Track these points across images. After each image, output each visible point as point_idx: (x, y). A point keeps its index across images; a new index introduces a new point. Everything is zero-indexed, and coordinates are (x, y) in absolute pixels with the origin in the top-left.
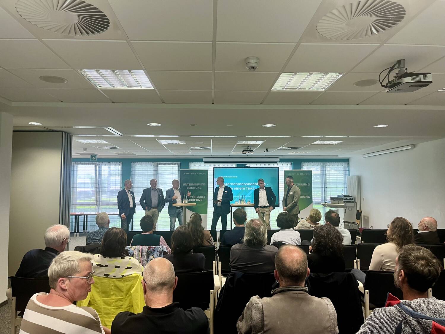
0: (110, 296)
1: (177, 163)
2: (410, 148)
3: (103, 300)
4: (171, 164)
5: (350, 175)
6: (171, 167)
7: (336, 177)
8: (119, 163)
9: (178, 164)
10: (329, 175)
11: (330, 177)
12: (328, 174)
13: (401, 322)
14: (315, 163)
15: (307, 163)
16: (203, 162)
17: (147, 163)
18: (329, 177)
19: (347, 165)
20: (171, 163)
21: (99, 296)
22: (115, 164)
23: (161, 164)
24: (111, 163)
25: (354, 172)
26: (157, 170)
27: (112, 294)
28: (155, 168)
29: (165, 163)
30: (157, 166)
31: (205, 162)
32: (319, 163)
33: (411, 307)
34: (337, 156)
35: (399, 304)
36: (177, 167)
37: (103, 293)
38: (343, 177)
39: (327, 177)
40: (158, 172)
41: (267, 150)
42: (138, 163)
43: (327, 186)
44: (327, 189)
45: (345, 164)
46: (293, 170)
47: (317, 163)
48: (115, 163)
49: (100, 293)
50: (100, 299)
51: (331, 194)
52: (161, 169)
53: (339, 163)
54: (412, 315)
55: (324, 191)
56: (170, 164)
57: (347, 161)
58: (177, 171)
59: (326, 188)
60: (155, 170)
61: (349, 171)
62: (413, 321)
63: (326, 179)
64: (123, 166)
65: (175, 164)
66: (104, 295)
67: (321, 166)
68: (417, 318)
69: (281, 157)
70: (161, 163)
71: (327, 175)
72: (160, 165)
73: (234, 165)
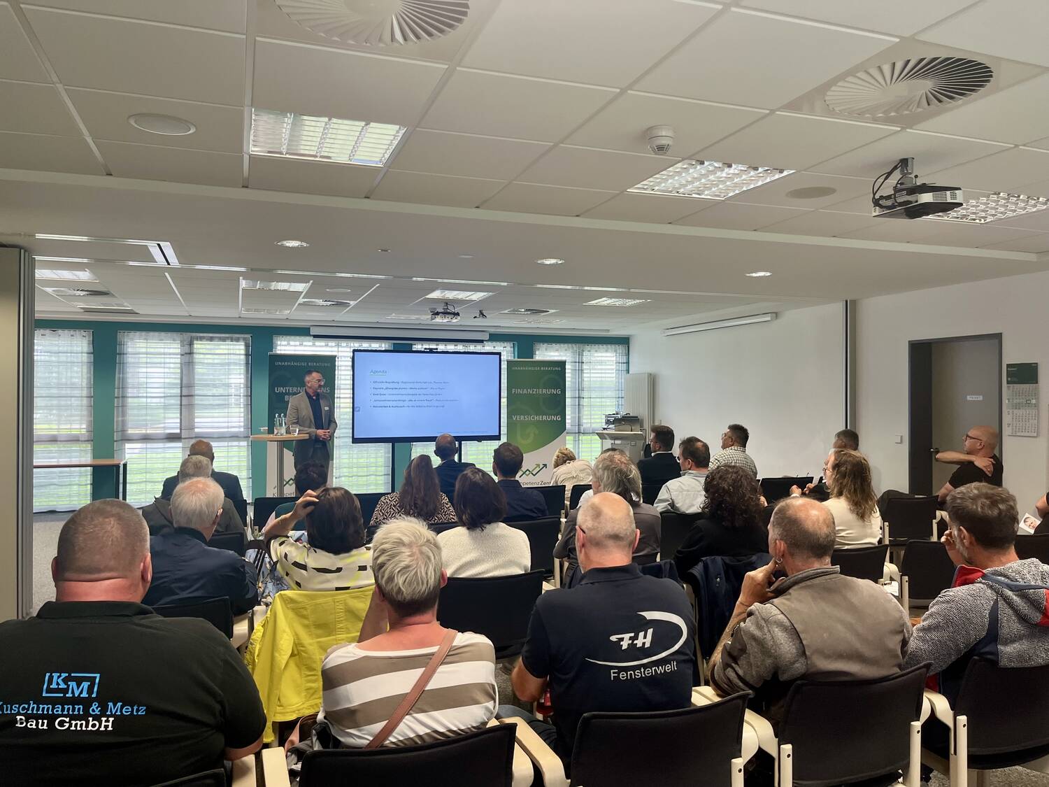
0: (334, 633)
1: (242, 336)
2: (769, 319)
3: (319, 642)
4: (228, 338)
5: (630, 372)
6: (227, 347)
7: (600, 375)
8: (84, 334)
9: (244, 339)
10: (589, 371)
11: (592, 375)
12: (588, 369)
13: (996, 602)
14: (562, 345)
15: (546, 345)
16: (310, 335)
17: (163, 334)
18: (589, 375)
19: (624, 352)
20: (227, 335)
21: (310, 635)
22: (72, 336)
23: (201, 339)
24: (60, 331)
25: (639, 365)
26: (190, 354)
27: (338, 628)
28: (187, 349)
29: (211, 335)
30: (191, 344)
31: (315, 336)
32: (570, 345)
33: (1005, 576)
34: (608, 331)
35: (984, 576)
36: (243, 347)
37: (319, 626)
38: (614, 375)
39: (585, 375)
40: (193, 358)
41: (482, 314)
42: (138, 333)
43: (585, 394)
44: (585, 402)
45: (621, 349)
46: (516, 359)
47: (566, 345)
48: (72, 332)
49: (313, 629)
50: (311, 641)
51: (593, 412)
52: (201, 351)
53: (609, 346)
54: (1011, 588)
55: (579, 405)
56: (224, 340)
57: (624, 341)
58: (243, 357)
59: (582, 399)
60: (186, 353)
61: (628, 363)
62: (1015, 597)
63: (582, 380)
64: (94, 343)
65: (238, 340)
66: (319, 632)
67: (574, 353)
68: (1021, 591)
69: (492, 330)
70: (201, 335)
71: (585, 371)
72: (197, 340)
73: (384, 346)
